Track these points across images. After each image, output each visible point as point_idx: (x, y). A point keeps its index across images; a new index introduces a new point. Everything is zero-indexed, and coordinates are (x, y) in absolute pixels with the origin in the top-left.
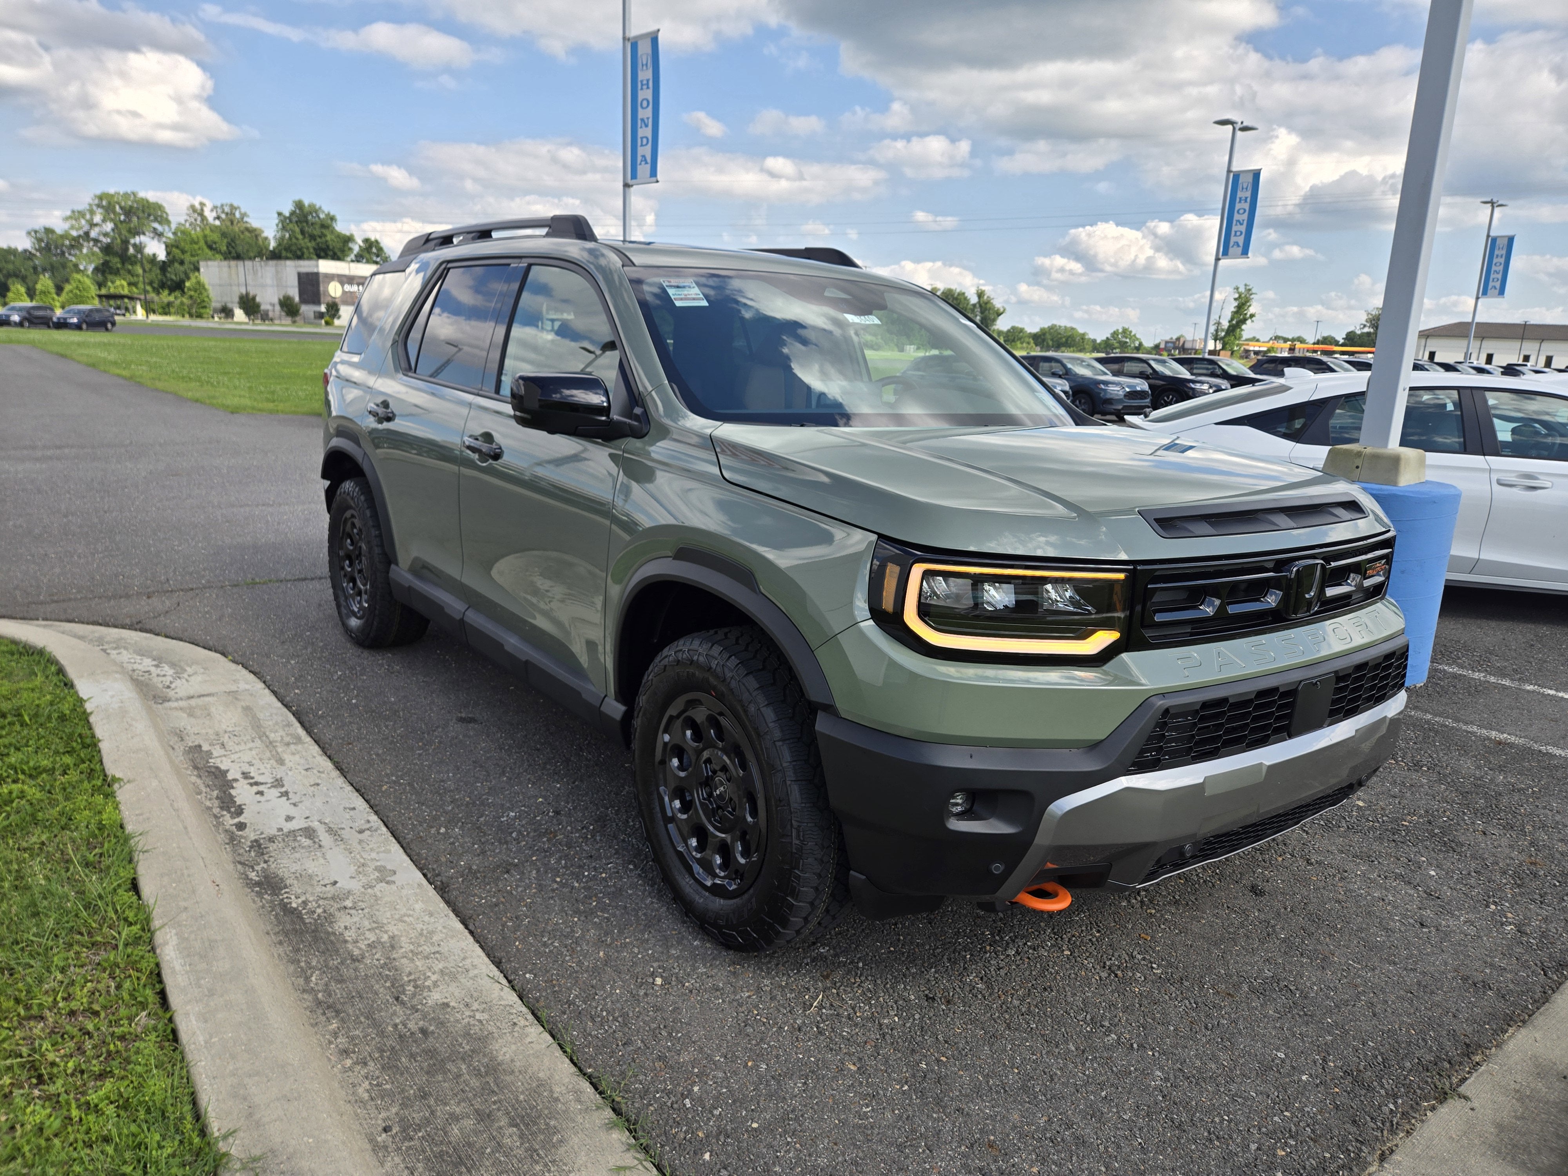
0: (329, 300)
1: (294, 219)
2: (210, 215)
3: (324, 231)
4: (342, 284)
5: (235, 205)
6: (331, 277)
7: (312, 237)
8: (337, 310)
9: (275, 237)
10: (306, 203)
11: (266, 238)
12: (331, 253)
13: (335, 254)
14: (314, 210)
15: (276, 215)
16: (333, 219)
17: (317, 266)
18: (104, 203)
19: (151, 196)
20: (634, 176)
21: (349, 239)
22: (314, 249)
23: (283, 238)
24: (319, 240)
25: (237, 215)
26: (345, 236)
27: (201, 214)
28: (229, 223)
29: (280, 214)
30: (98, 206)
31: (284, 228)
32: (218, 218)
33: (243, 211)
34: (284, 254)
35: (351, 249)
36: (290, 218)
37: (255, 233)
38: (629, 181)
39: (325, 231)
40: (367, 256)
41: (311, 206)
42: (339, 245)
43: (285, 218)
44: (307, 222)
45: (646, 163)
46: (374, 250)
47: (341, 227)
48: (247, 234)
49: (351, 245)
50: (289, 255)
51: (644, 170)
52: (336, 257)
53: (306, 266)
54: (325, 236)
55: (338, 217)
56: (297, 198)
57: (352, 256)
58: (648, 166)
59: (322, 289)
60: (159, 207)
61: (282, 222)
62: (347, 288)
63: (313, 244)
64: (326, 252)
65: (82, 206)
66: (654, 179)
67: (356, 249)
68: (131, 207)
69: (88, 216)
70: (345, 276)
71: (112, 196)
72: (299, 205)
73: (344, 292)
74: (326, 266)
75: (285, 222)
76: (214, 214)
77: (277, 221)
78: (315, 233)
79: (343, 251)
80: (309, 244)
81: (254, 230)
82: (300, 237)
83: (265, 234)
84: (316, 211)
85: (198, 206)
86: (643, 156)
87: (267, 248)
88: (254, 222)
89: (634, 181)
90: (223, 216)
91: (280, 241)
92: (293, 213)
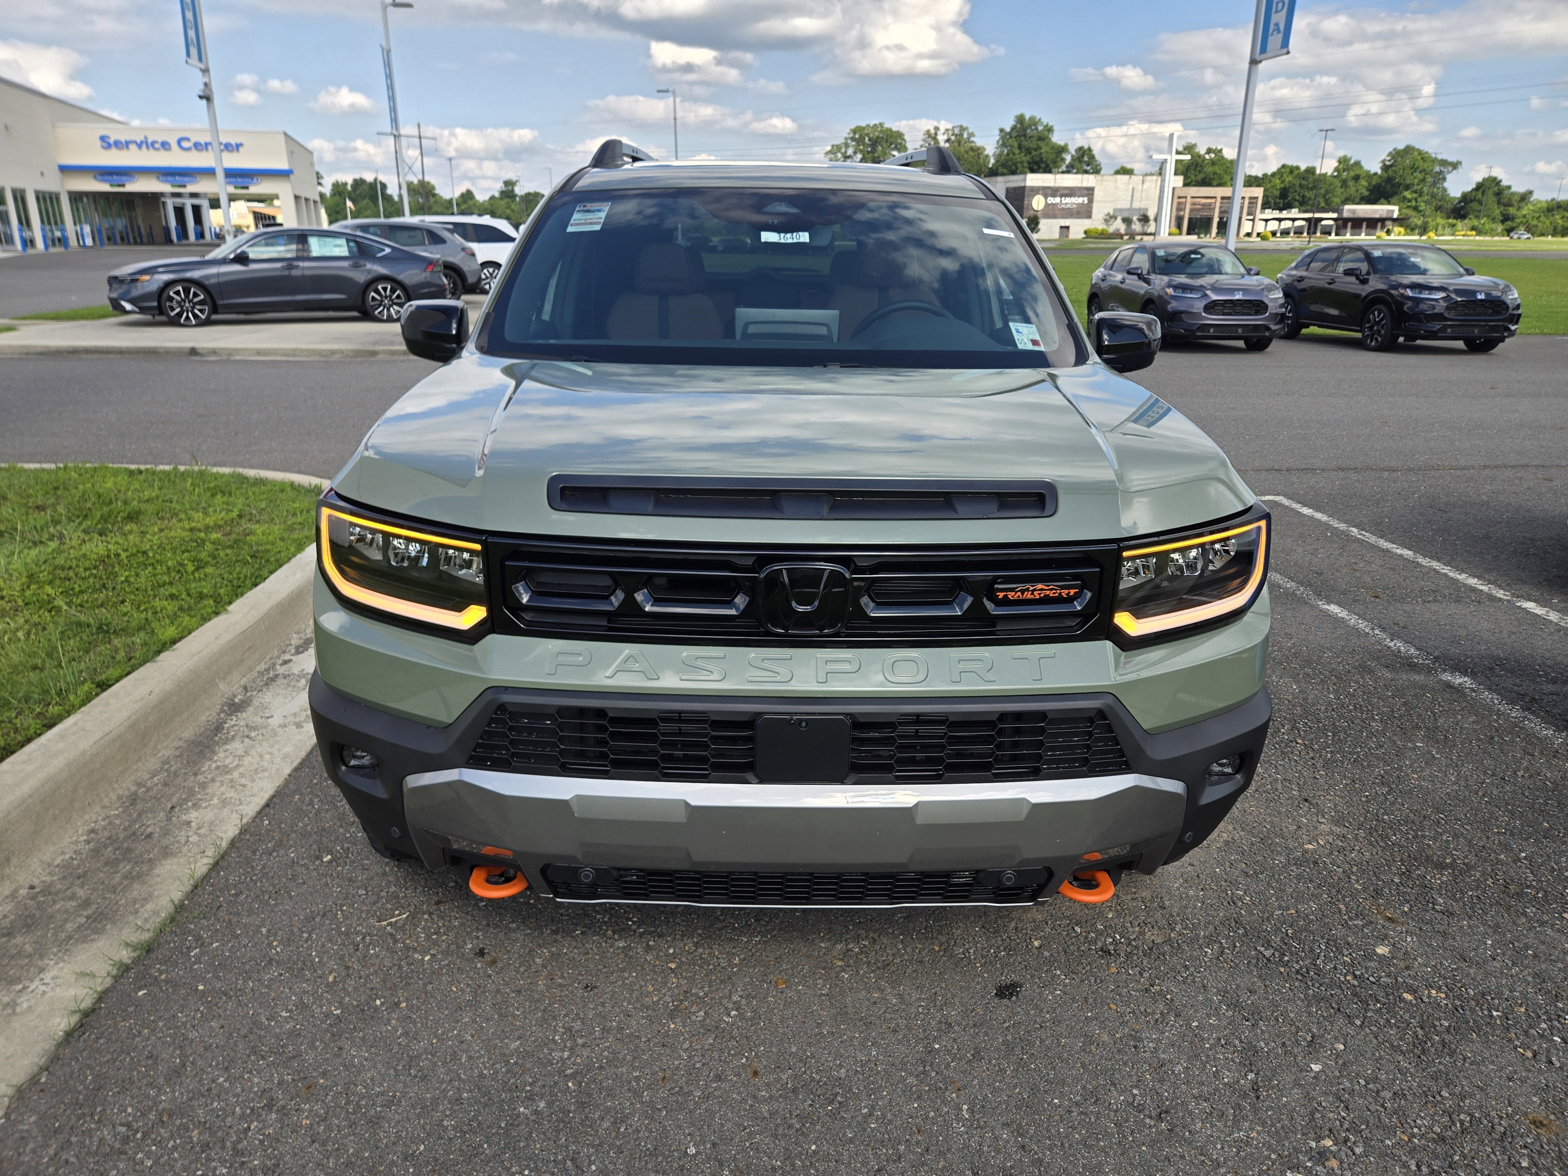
0: (1031, 213)
1: (1014, 134)
2: (942, 138)
3: (1039, 143)
4: (1046, 197)
5: (965, 126)
6: (1036, 190)
7: (1028, 151)
8: (1037, 224)
9: (994, 155)
10: (1027, 117)
11: (987, 156)
12: (1043, 166)
13: (1047, 166)
14: (1034, 122)
15: (998, 132)
16: (1050, 130)
17: (1025, 180)
18: (857, 136)
19: (895, 126)
20: (1263, 50)
21: (1063, 149)
22: (1029, 163)
23: (1000, 155)
24: (1034, 153)
25: (965, 136)
26: (1059, 146)
27: (935, 138)
28: (956, 144)
29: (1002, 130)
30: (853, 139)
31: (1004, 145)
32: (948, 141)
33: (970, 130)
34: (1000, 170)
35: (1063, 160)
36: (1010, 134)
37: (978, 151)
38: (1258, 57)
39: (1041, 144)
40: (1078, 165)
41: (1032, 119)
42: (1053, 156)
43: (1007, 134)
44: (1025, 136)
45: (1279, 32)
46: (1086, 159)
47: (1057, 139)
48: (971, 153)
49: (1064, 156)
50: (1005, 171)
51: (1275, 40)
52: (1048, 170)
53: (1014, 181)
54: (1040, 148)
55: (1056, 128)
56: (1019, 113)
57: (1064, 168)
58: (1281, 35)
59: (1026, 202)
60: (900, 135)
61: (1002, 138)
62: (1051, 200)
63: (1028, 158)
64: (1040, 166)
65: (840, 141)
66: (1285, 50)
67: (1068, 158)
68: (878, 137)
69: (843, 150)
70: (1049, 188)
71: (864, 128)
72: (1020, 119)
73: (1047, 205)
74: (1033, 180)
75: (1005, 137)
76: (945, 137)
77: (998, 138)
78: (1032, 146)
79: (1055, 162)
80: (1024, 159)
81: (979, 149)
82: (1017, 151)
83: (986, 153)
84: (1035, 124)
85: (932, 131)
86: (1277, 25)
87: (986, 166)
88: (978, 142)
89: (1263, 56)
90: (953, 138)
91: (998, 157)
92: (1013, 128)
